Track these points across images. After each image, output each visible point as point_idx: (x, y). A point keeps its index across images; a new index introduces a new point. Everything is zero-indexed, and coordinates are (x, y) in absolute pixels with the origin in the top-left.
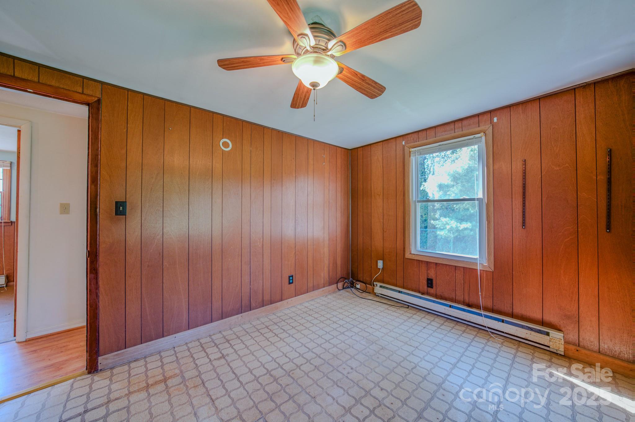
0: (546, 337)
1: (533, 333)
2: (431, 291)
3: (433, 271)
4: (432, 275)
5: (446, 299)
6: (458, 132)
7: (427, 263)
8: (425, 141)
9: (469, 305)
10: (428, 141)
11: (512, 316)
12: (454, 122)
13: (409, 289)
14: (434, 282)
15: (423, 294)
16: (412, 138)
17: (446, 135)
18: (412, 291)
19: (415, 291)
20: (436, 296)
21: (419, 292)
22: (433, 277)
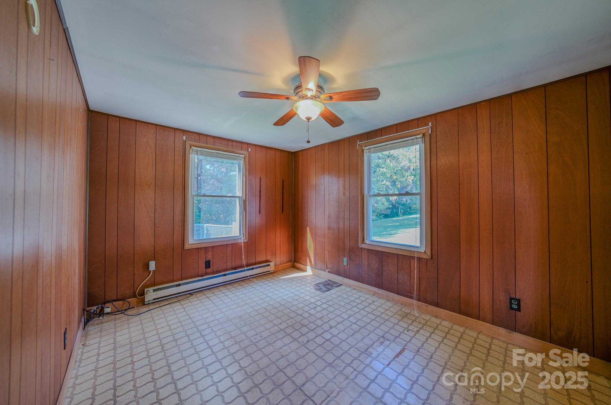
0: (269, 267)
1: (265, 268)
2: (209, 270)
3: (211, 253)
4: (209, 257)
5: (220, 272)
6: (230, 148)
7: (206, 248)
8: (205, 145)
9: (235, 269)
10: (208, 145)
11: (256, 264)
12: (228, 140)
13: (188, 278)
14: (211, 263)
15: (202, 276)
16: (193, 137)
17: (221, 147)
18: (191, 278)
19: (194, 277)
20: (213, 273)
21: (198, 276)
22: (211, 258)
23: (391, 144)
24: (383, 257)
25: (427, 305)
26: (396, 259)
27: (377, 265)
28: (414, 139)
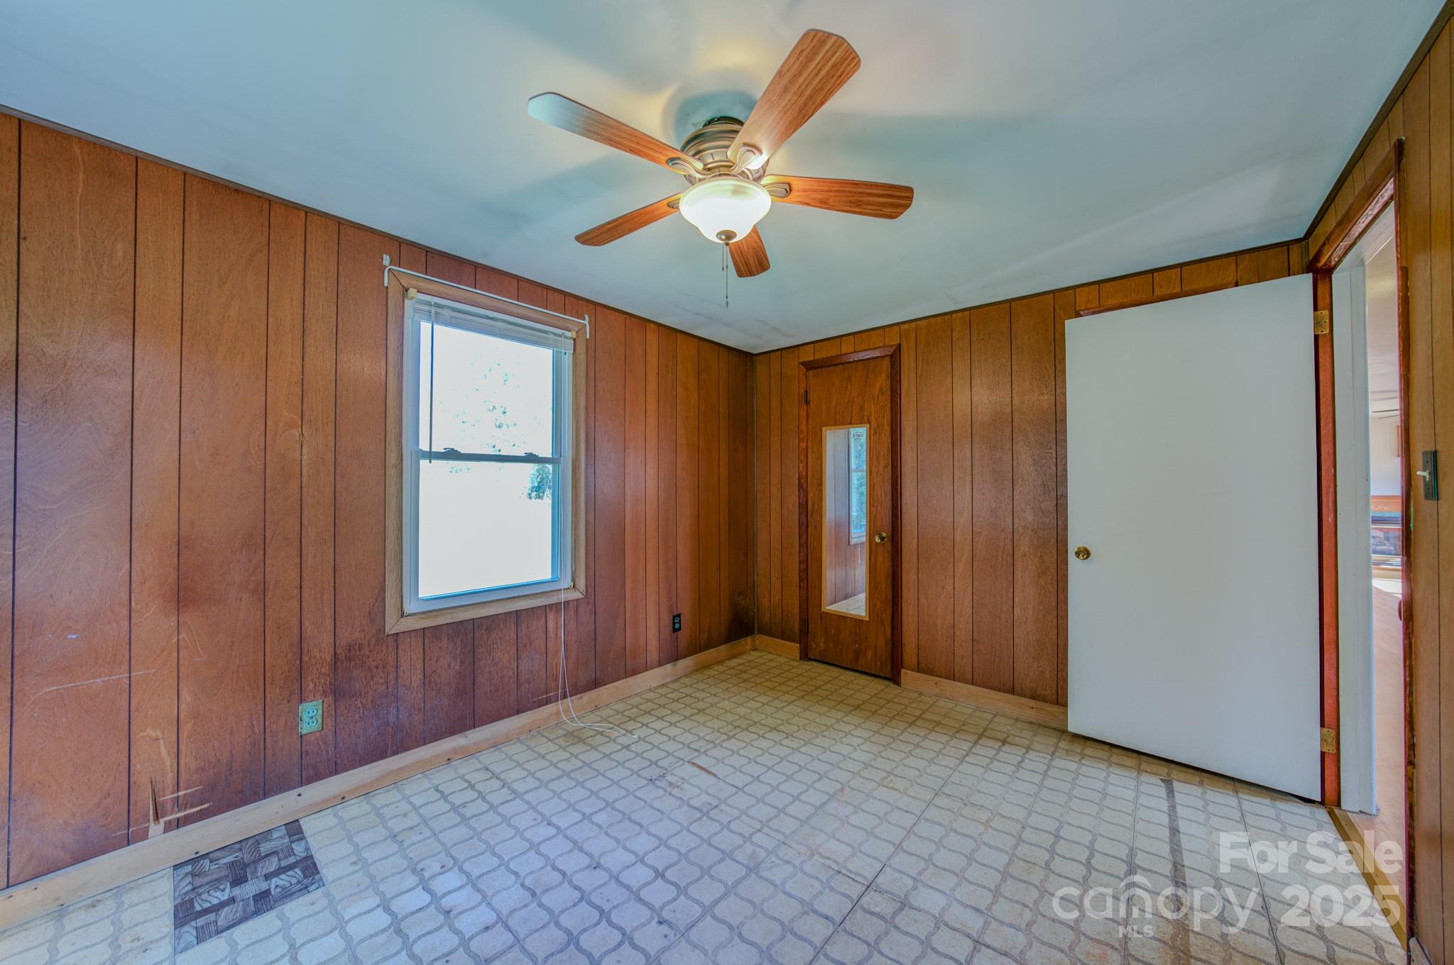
23: (504, 321)
24: (476, 633)
25: (580, 695)
26: (513, 626)
27: (456, 666)
28: (561, 336)
